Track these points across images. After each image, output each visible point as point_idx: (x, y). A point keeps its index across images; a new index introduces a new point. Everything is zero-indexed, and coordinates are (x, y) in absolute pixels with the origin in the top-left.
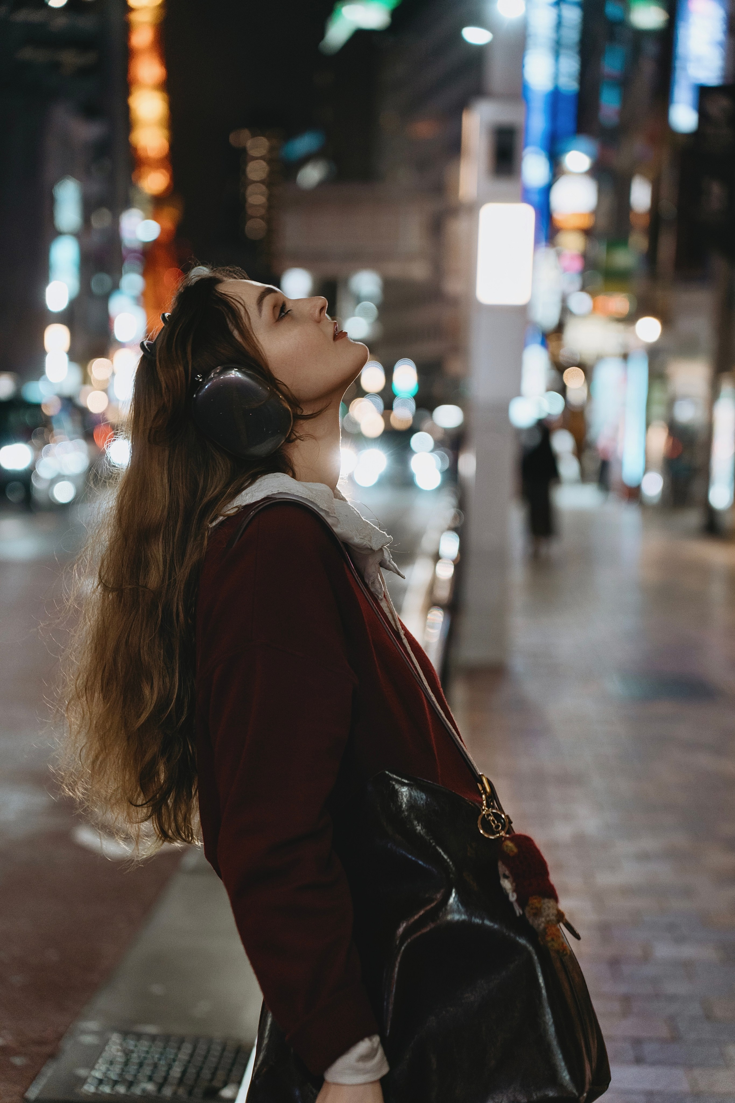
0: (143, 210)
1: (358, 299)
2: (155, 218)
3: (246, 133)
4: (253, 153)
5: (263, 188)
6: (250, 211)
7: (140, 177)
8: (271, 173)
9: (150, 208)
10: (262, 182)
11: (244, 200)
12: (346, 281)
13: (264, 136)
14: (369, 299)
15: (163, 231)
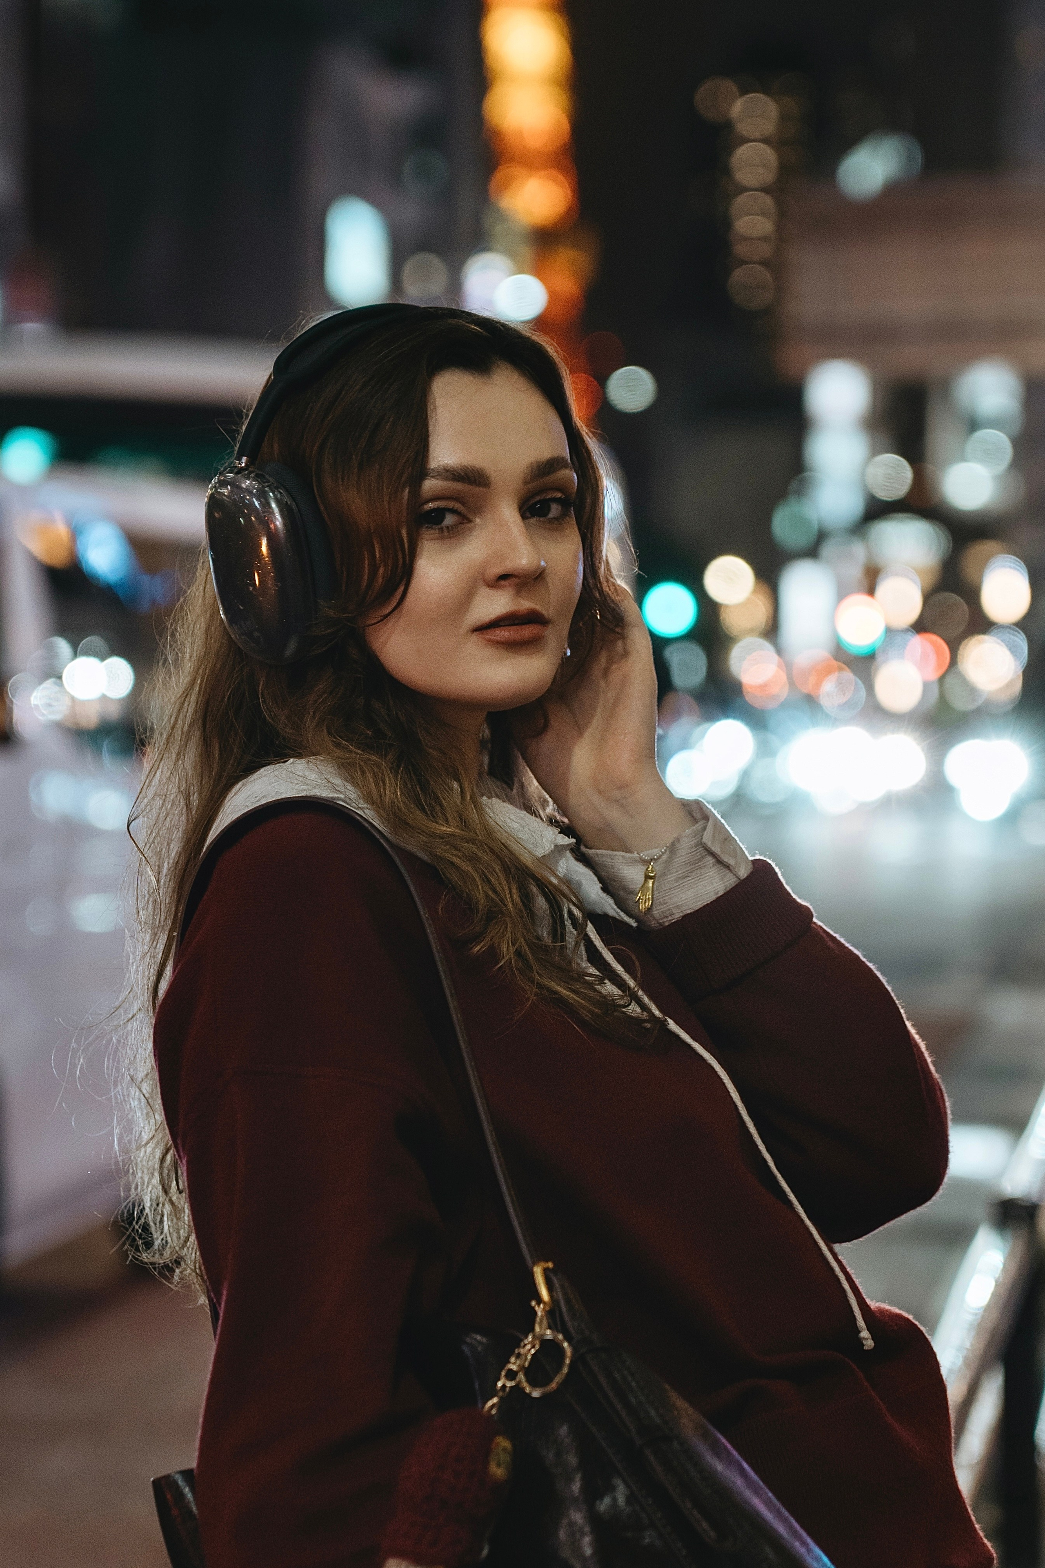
0: (510, 253)
1: (973, 424)
2: (538, 271)
3: (729, 86)
4: (743, 128)
5: (768, 201)
6: (741, 250)
7: (505, 186)
8: (785, 170)
9: (526, 252)
10: (765, 190)
11: (727, 223)
12: (945, 386)
13: (766, 92)
14: (995, 423)
15: (553, 297)
